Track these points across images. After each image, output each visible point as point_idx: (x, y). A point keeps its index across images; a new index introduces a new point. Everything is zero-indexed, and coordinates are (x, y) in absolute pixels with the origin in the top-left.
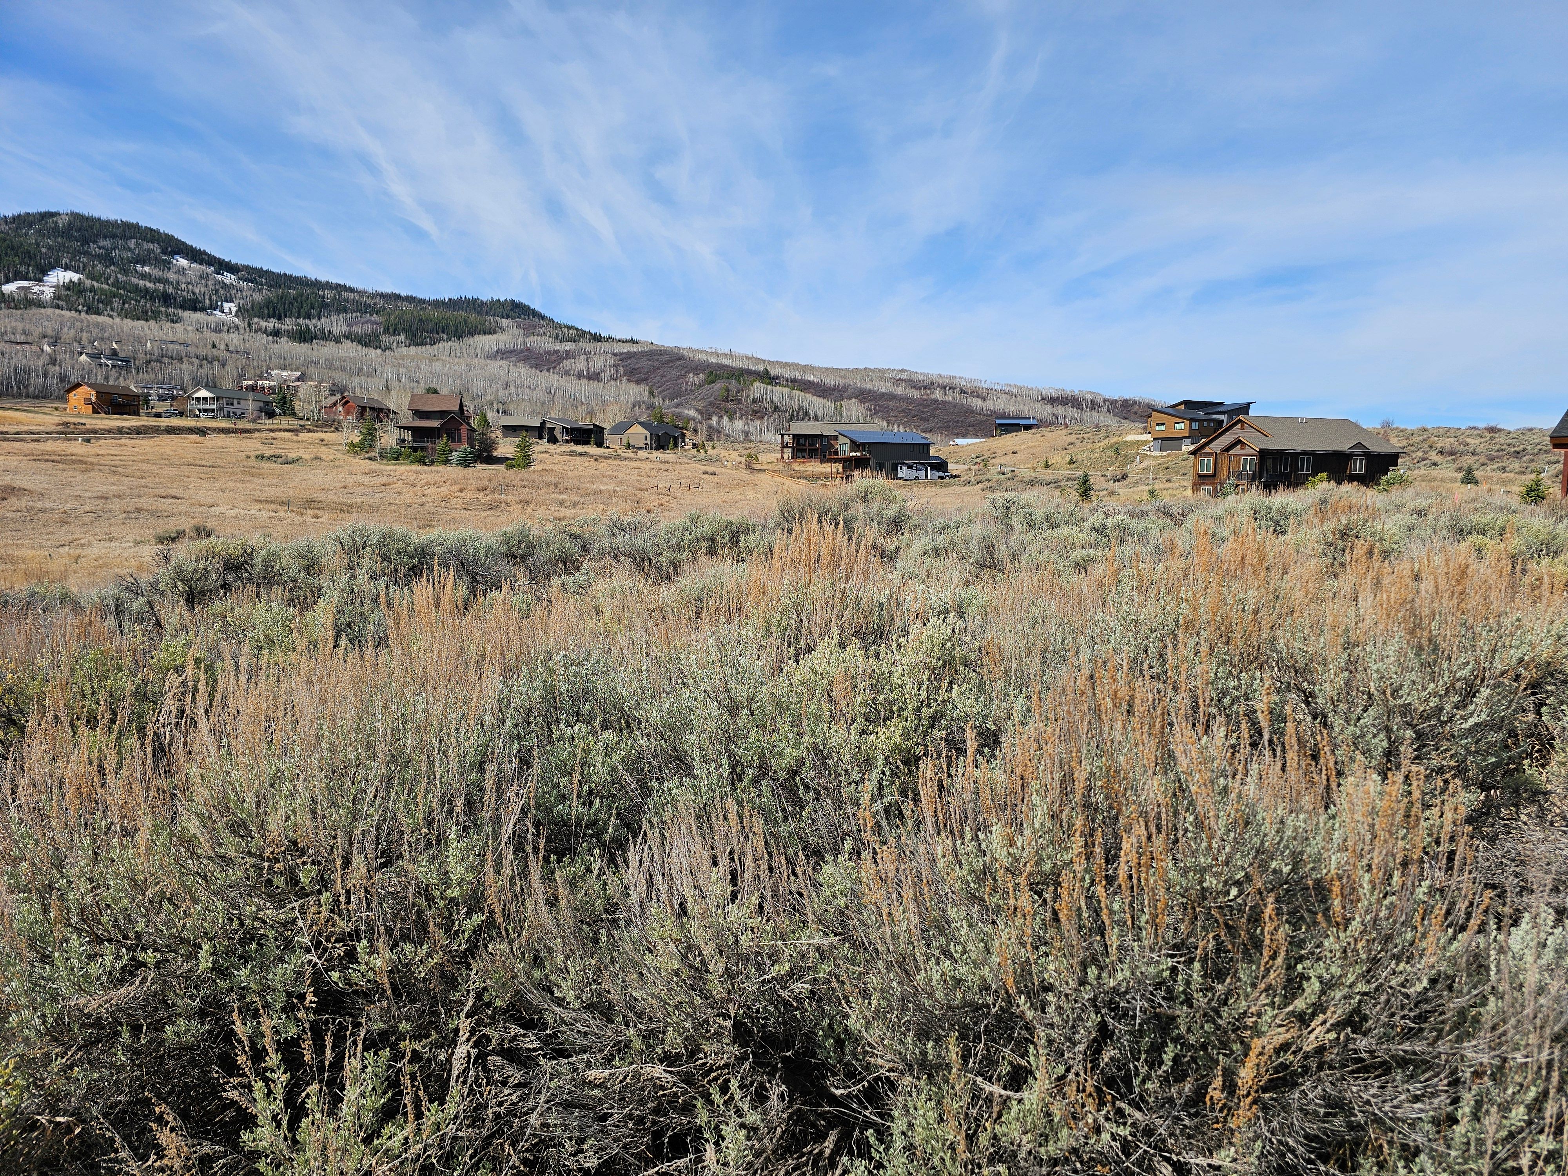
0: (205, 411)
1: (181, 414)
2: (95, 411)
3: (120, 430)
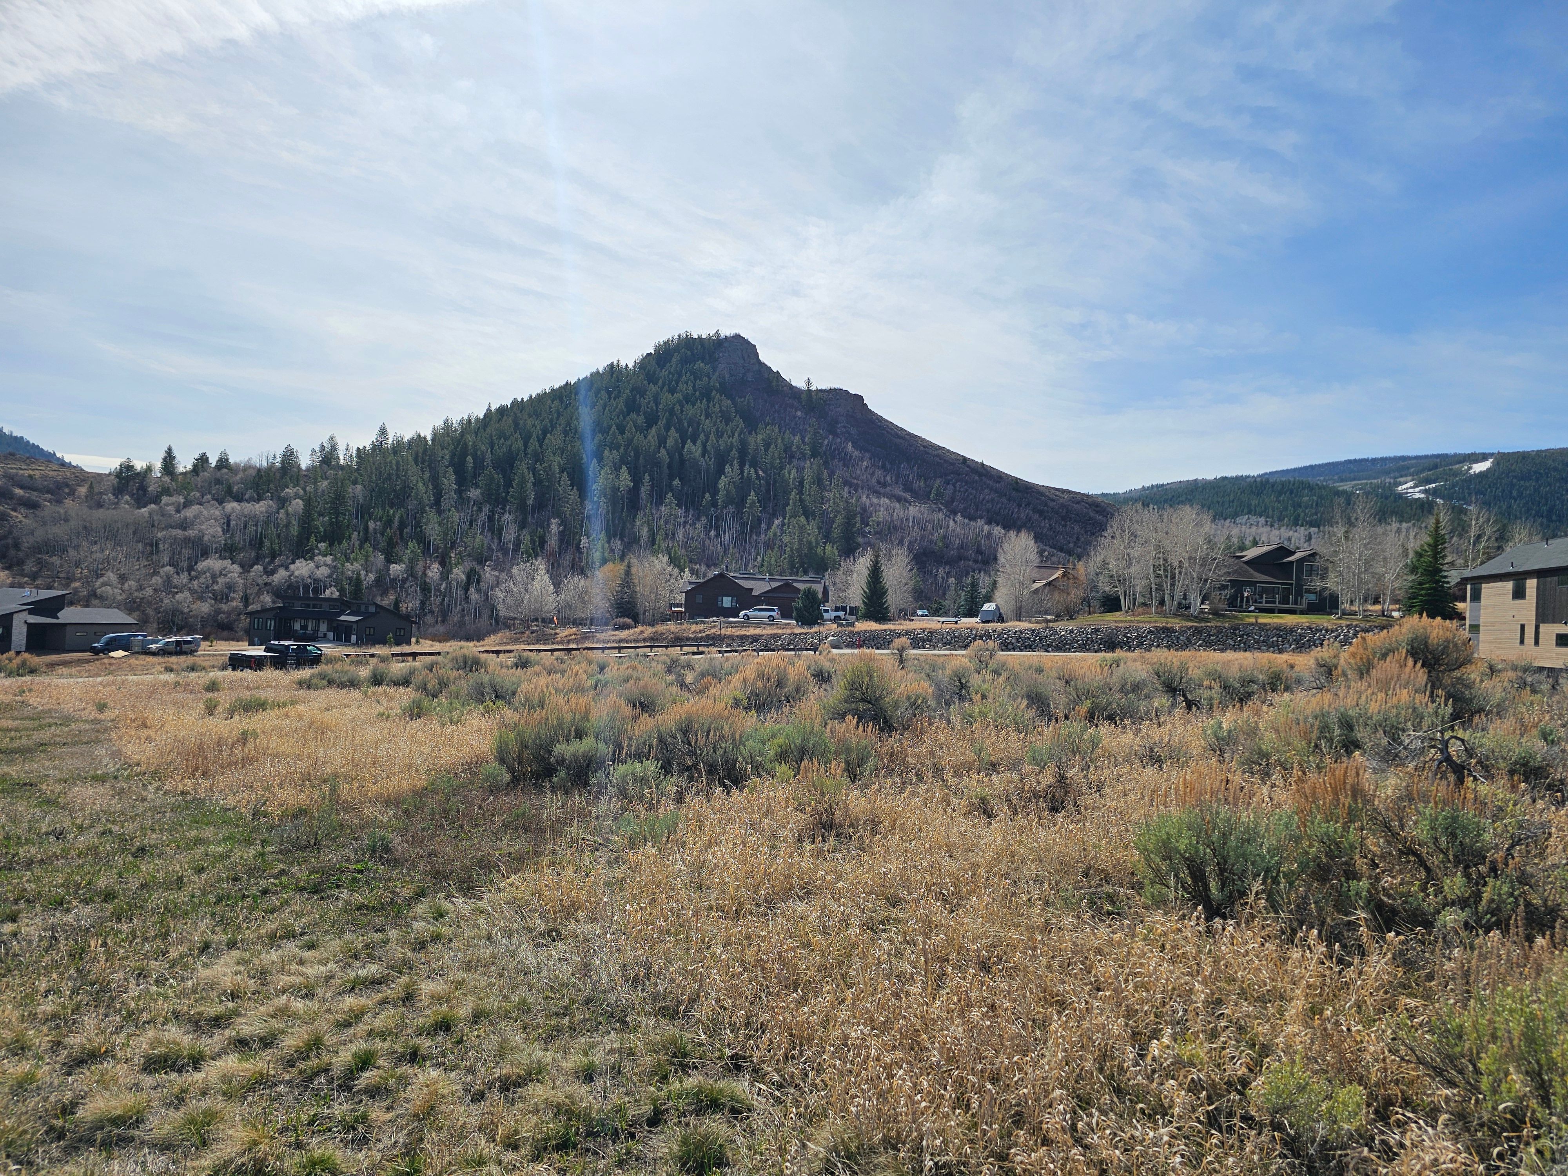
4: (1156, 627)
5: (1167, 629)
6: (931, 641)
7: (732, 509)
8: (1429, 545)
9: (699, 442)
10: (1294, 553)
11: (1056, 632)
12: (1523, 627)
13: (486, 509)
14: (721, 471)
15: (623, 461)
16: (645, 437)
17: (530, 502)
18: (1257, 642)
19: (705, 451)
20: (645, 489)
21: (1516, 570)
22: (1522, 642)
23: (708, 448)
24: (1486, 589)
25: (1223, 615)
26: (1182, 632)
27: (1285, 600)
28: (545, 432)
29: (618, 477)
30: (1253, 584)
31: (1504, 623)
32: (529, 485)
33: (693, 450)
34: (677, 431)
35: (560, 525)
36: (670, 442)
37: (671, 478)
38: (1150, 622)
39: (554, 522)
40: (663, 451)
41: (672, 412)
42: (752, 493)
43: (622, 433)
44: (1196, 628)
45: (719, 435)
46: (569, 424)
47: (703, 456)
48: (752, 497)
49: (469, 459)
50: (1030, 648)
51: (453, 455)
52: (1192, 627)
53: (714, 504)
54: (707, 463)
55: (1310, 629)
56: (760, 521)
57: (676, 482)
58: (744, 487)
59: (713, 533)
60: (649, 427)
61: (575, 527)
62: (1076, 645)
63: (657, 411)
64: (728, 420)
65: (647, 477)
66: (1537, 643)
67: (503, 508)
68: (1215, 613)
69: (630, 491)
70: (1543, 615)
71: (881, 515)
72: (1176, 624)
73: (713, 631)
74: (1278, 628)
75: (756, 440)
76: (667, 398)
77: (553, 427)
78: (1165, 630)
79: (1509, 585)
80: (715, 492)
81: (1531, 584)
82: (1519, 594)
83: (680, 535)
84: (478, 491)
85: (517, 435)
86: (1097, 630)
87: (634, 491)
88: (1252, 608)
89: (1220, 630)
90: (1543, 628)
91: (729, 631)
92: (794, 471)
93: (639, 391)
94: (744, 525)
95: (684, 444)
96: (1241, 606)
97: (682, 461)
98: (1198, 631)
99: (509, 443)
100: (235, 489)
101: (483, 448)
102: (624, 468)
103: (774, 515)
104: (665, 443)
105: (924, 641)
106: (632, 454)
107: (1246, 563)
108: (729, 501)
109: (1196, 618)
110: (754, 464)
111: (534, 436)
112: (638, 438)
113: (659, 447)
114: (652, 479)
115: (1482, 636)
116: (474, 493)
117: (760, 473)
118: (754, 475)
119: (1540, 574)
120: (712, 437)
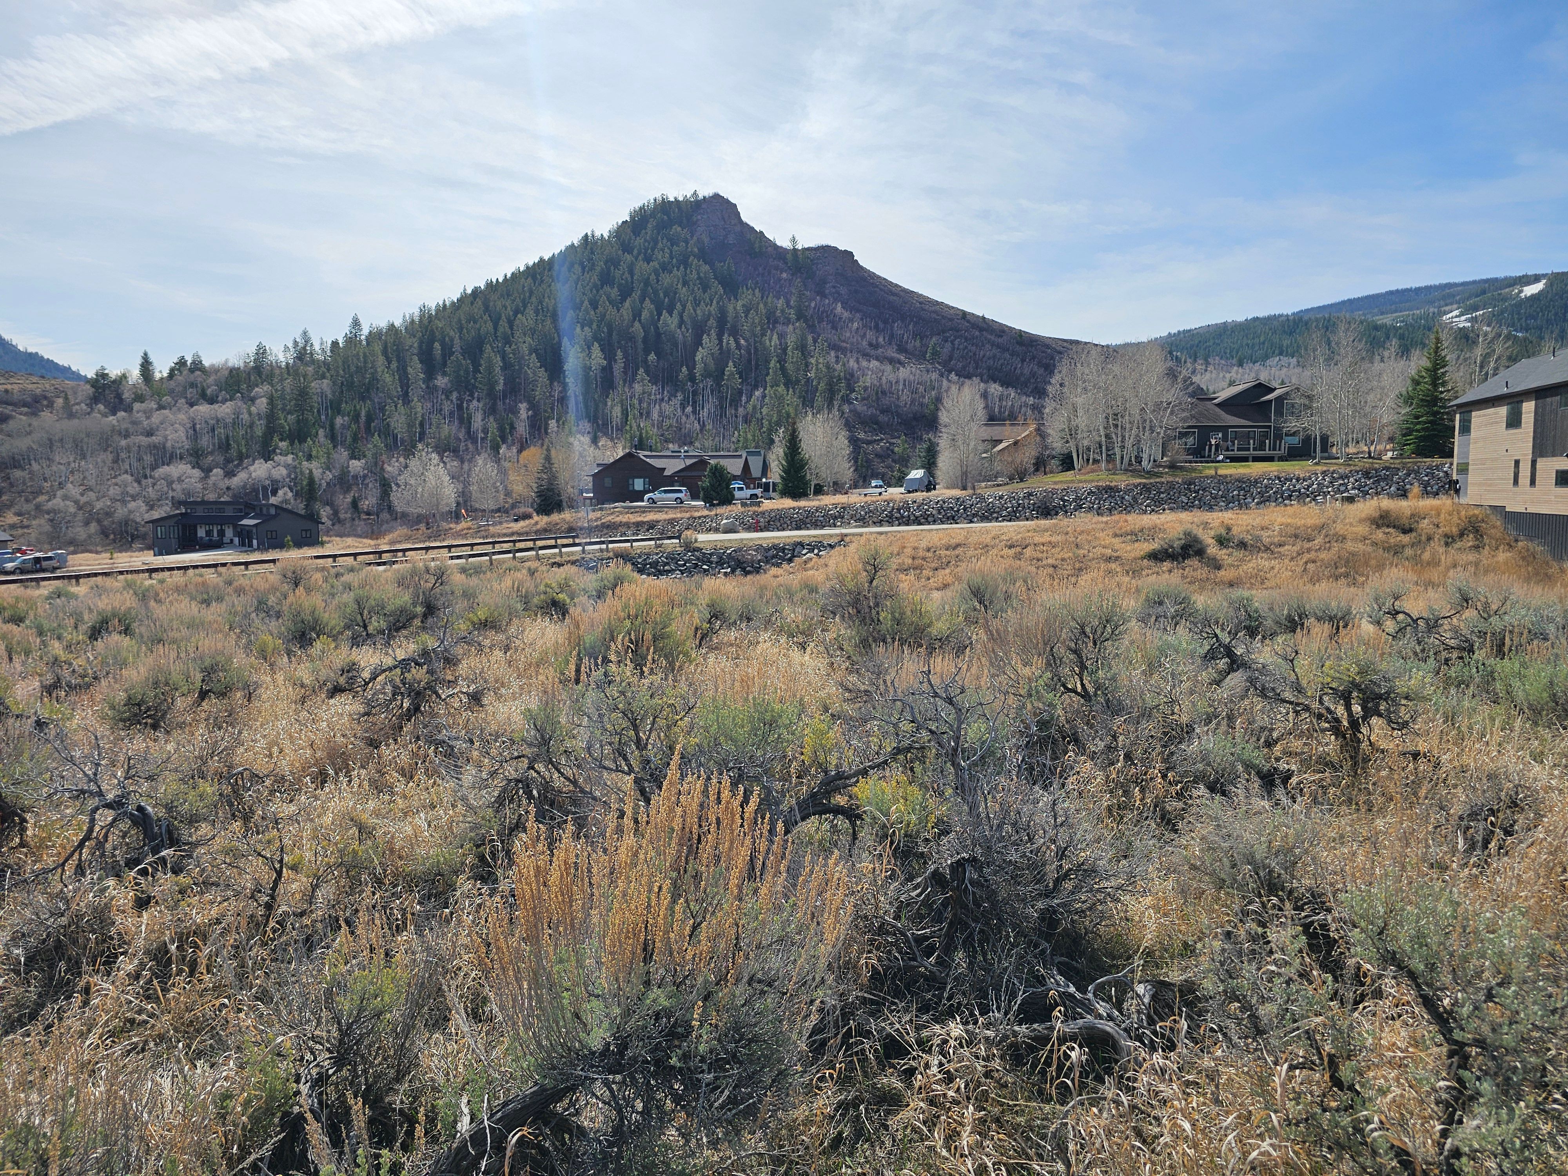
4: (1098, 488)
5: (1111, 488)
6: (843, 518)
7: (710, 382)
8: (1427, 370)
9: (675, 312)
10: (1273, 390)
11: (982, 499)
12: (1517, 462)
13: (455, 395)
14: (698, 343)
15: (596, 338)
16: (618, 311)
17: (500, 387)
18: (1215, 498)
19: (682, 322)
20: (618, 367)
21: (1511, 390)
22: (1516, 482)
23: (685, 318)
24: (1478, 417)
25: (1181, 468)
26: (1128, 491)
27: (1259, 446)
28: (516, 312)
29: (589, 355)
30: (1224, 429)
31: (1496, 460)
32: (498, 370)
33: (669, 322)
34: (652, 301)
35: (528, 410)
36: (645, 314)
37: (647, 352)
38: (1093, 481)
39: (523, 406)
40: (637, 324)
41: (647, 283)
42: (731, 364)
43: (595, 308)
44: (1145, 485)
45: (697, 303)
46: (541, 302)
47: (680, 328)
48: (731, 367)
49: (437, 345)
50: (953, 519)
51: (421, 343)
52: (1140, 484)
53: (692, 378)
54: (683, 335)
55: (1279, 478)
56: (740, 393)
57: (652, 357)
58: (722, 357)
59: (689, 409)
60: (623, 300)
61: (545, 411)
62: (1004, 513)
63: (632, 283)
64: (705, 288)
65: (619, 354)
66: (1533, 482)
67: (472, 395)
68: (1173, 466)
69: (604, 369)
70: (1541, 446)
71: (868, 380)
72: (1122, 481)
73: (610, 518)
74: (1241, 480)
75: (734, 307)
76: (642, 267)
77: (525, 306)
78: (1110, 490)
79: (1503, 411)
80: (691, 367)
81: (1529, 408)
82: (1514, 421)
83: (655, 415)
84: (446, 380)
85: (486, 317)
86: (1030, 494)
87: (607, 371)
88: (1221, 457)
89: (1171, 486)
90: (1541, 463)
91: (624, 518)
92: (775, 337)
93: (612, 262)
94: (721, 399)
95: (660, 314)
96: (1209, 456)
97: (658, 335)
98: (1146, 488)
99: (478, 326)
100: (209, 392)
101: (452, 333)
102: (596, 344)
103: (756, 387)
104: (640, 316)
105: (835, 518)
106: (605, 330)
107: (1218, 405)
108: (707, 374)
109: (1150, 474)
110: (735, 333)
111: (503, 317)
112: (611, 312)
113: (634, 320)
114: (626, 355)
115: (1471, 476)
116: (441, 381)
117: (742, 342)
118: (733, 345)
119: (1539, 393)
120: (689, 306)
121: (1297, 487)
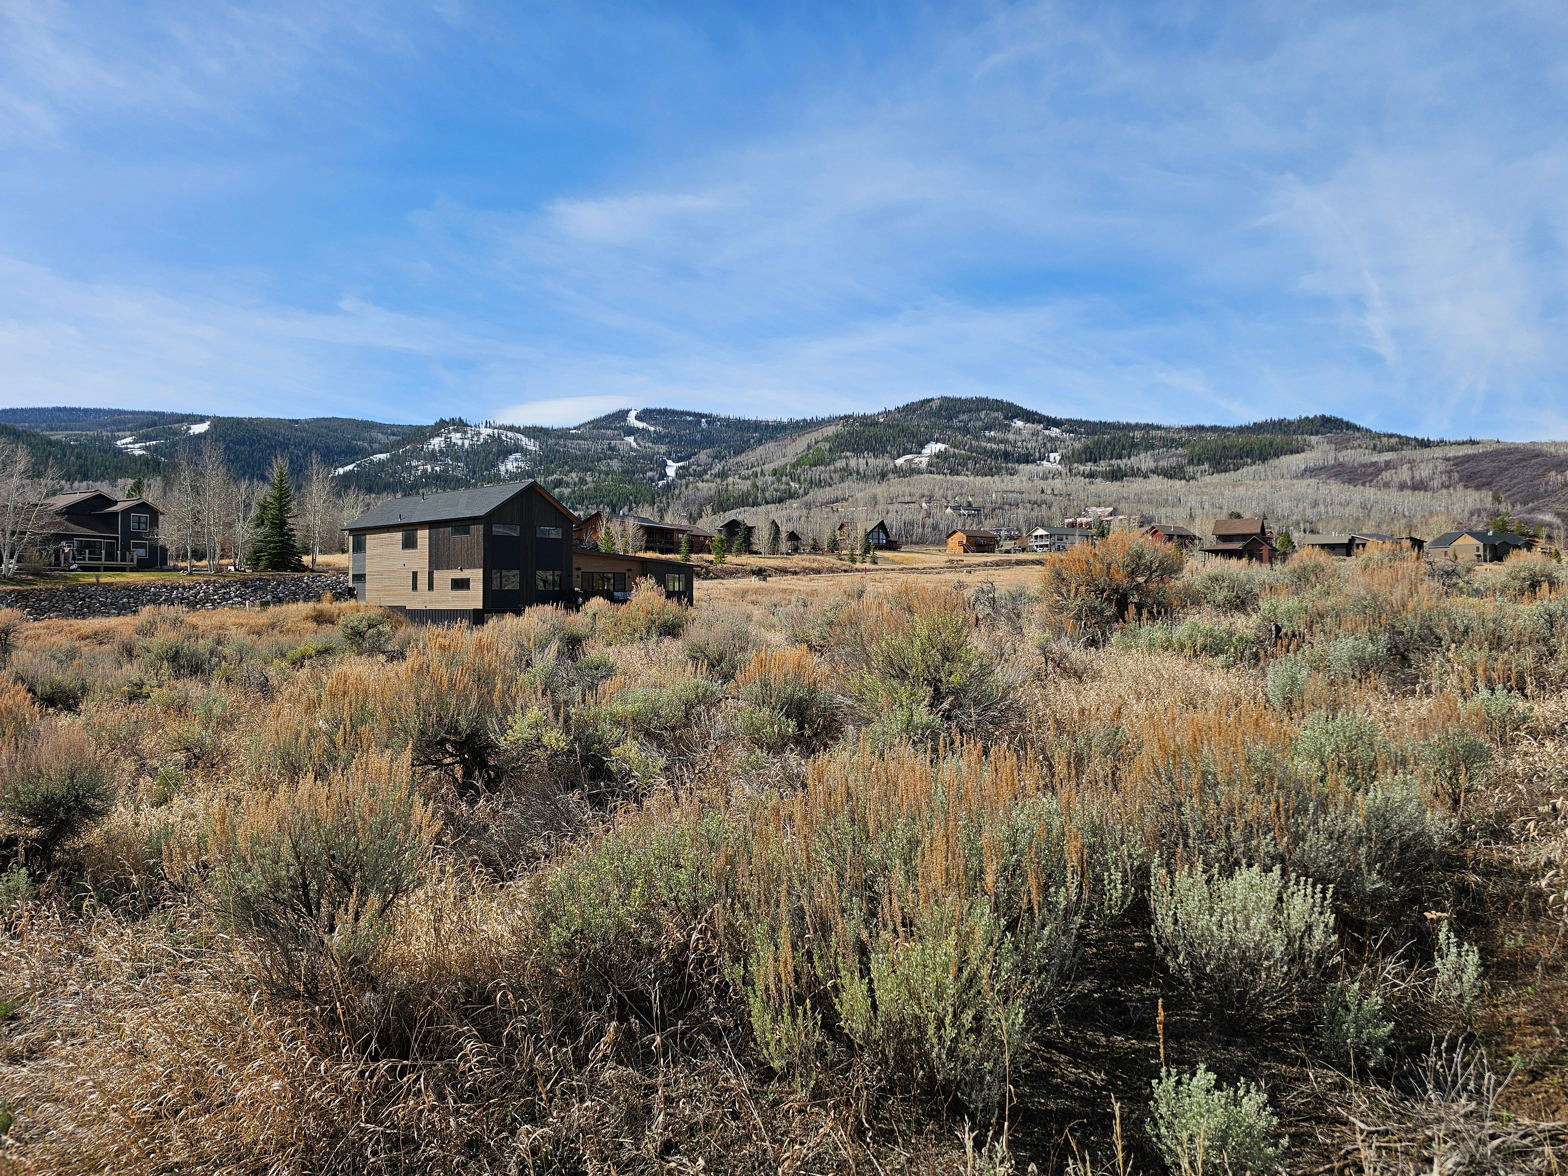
0: (1041, 546)
1: (1024, 550)
2: (965, 551)
3: (986, 564)
8: (274, 499)
12: (415, 574)
18: (105, 605)
21: (404, 521)
22: (415, 588)
24: (371, 540)
25: (47, 575)
27: (111, 556)
30: (70, 537)
31: (394, 571)
44: (19, 592)
52: (13, 591)
55: (165, 587)
66: (431, 587)
70: (436, 562)
74: (126, 587)
79: (399, 536)
81: (423, 536)
82: (409, 543)
89: (52, 594)
90: (437, 574)
107: (58, 513)
109: (15, 581)
115: (368, 585)
119: (432, 525)
121: (186, 595)
